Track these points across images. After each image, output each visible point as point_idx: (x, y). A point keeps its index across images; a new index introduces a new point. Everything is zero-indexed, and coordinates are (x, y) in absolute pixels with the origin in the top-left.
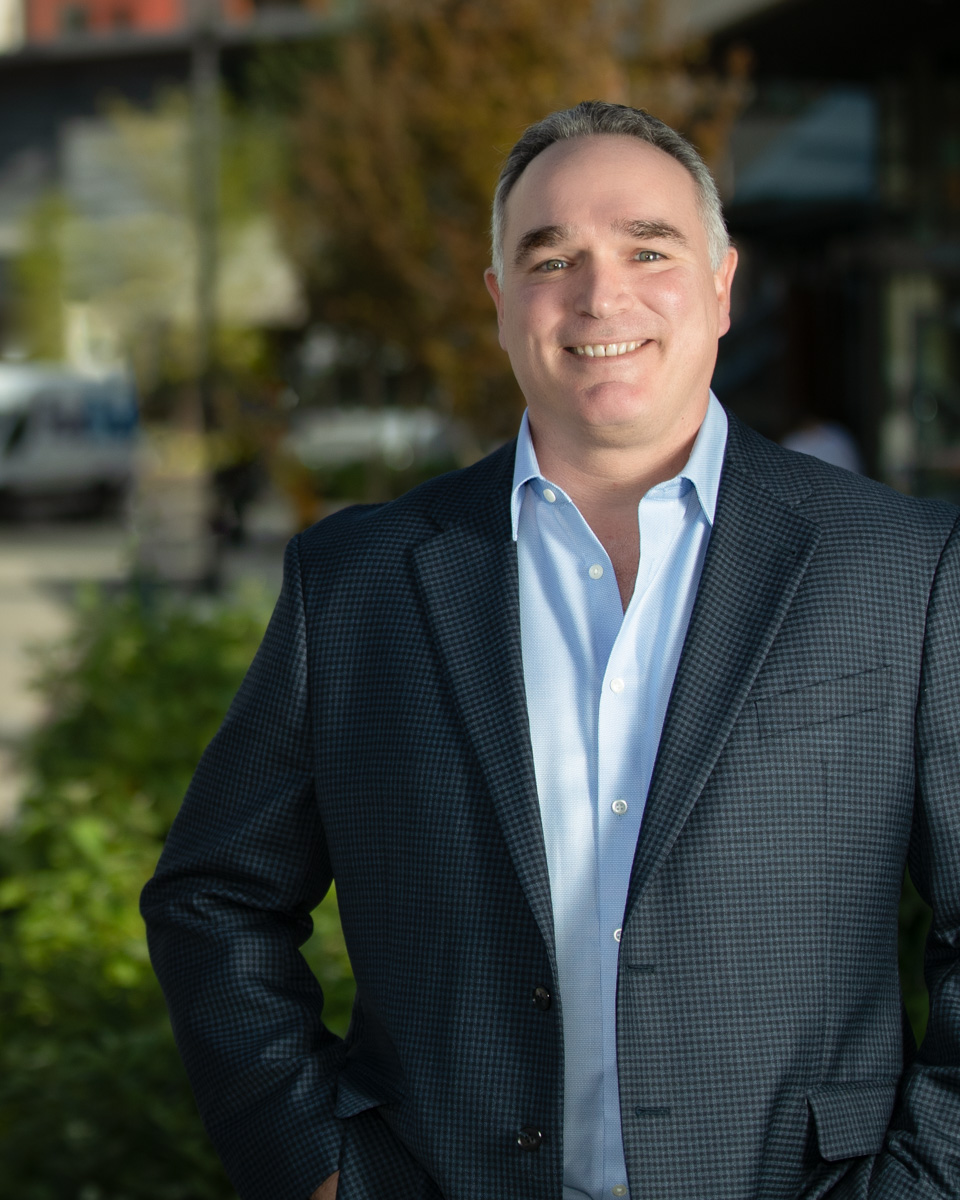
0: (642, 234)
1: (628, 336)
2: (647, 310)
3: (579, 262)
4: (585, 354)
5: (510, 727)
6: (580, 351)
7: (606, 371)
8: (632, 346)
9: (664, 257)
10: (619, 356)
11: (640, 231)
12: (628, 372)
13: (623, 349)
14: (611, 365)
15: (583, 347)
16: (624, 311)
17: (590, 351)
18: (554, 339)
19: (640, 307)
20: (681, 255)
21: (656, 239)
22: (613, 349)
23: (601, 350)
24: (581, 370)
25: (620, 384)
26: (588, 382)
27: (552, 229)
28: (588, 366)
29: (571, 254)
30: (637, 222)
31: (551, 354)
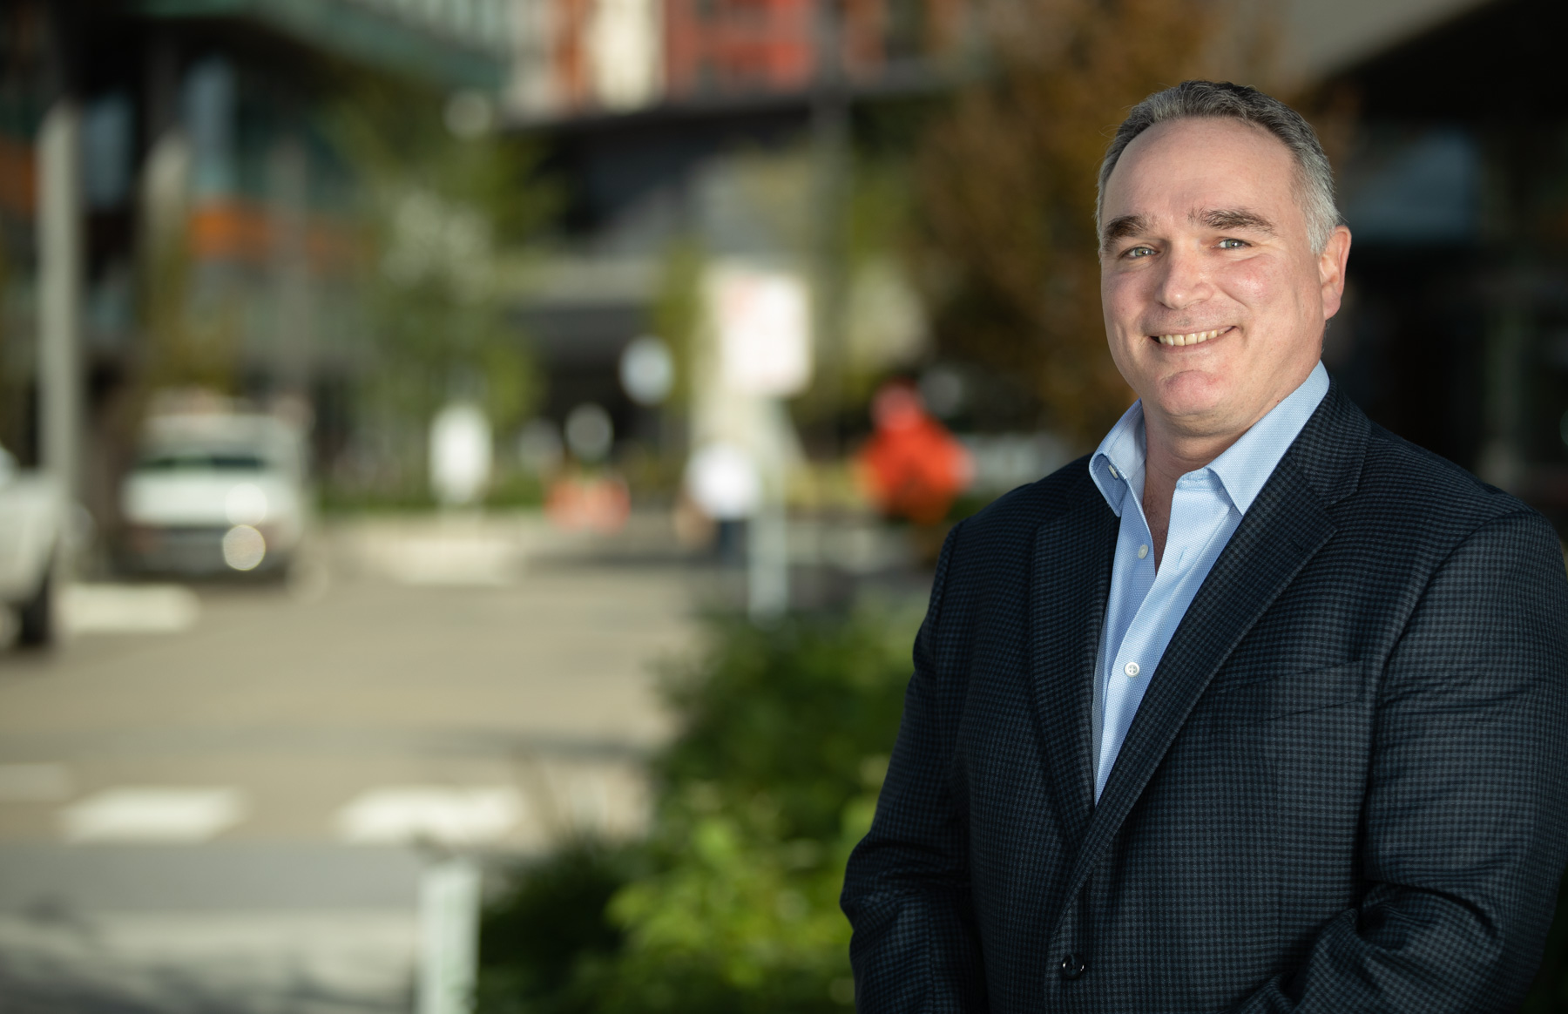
0: (1220, 224)
1: (1206, 325)
2: (1228, 298)
3: (1162, 250)
4: (1166, 343)
5: (1072, 700)
6: (1161, 339)
7: (1184, 359)
8: (1214, 334)
9: (1248, 245)
10: (1198, 344)
11: (1217, 221)
12: (1209, 361)
13: (1203, 336)
14: (1188, 354)
15: (1164, 336)
16: (1202, 301)
17: (1171, 341)
18: (1139, 328)
19: (1219, 296)
20: (1267, 242)
21: (1235, 229)
22: (1192, 338)
23: (1180, 340)
24: (1162, 360)
25: (1198, 373)
26: (1168, 372)
27: (1132, 219)
28: (1167, 355)
29: (1156, 243)
30: (1215, 212)
31: (1137, 344)
